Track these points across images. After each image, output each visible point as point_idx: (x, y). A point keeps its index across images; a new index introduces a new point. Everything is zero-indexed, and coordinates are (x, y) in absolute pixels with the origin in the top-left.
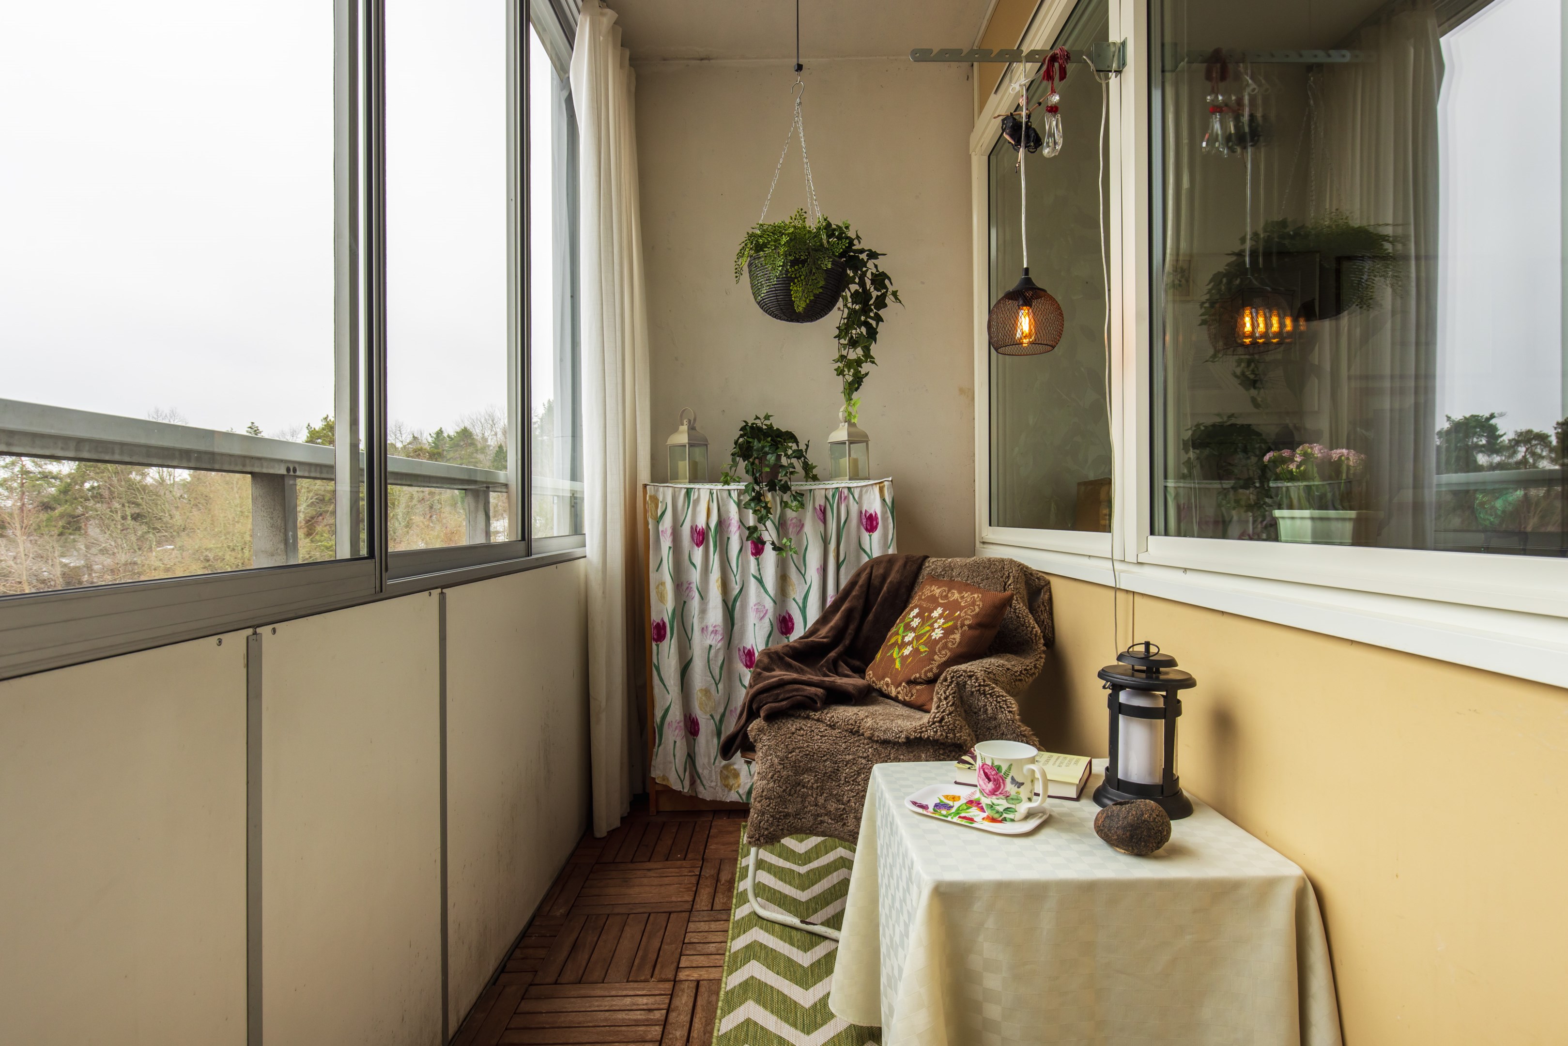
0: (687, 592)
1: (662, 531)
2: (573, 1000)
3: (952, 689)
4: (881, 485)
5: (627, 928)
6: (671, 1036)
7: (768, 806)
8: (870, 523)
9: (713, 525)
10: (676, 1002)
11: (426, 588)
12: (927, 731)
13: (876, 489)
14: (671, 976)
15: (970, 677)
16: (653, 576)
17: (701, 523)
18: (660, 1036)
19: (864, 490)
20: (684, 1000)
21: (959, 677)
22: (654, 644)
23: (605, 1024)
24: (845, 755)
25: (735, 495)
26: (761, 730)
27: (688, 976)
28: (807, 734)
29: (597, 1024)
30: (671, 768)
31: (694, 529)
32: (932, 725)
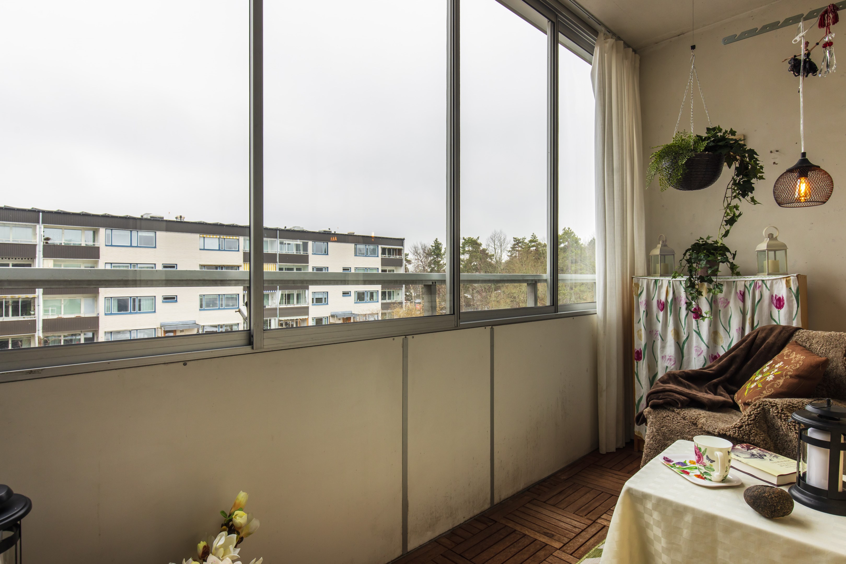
0: (656, 336)
1: (640, 302)
2: (547, 511)
3: (757, 411)
4: (788, 279)
5: (588, 494)
6: (577, 540)
7: (650, 452)
8: (779, 303)
9: (670, 299)
10: (589, 529)
11: (485, 325)
12: (729, 431)
13: (784, 281)
14: (594, 519)
15: (773, 406)
16: (636, 326)
17: (663, 299)
18: (573, 538)
19: (774, 282)
20: (593, 530)
21: (766, 405)
22: (635, 361)
23: (553, 524)
24: (688, 435)
25: (683, 283)
26: (649, 413)
27: (602, 522)
28: (670, 419)
29: (550, 522)
30: (643, 429)
31: (659, 302)
32: (733, 428)
